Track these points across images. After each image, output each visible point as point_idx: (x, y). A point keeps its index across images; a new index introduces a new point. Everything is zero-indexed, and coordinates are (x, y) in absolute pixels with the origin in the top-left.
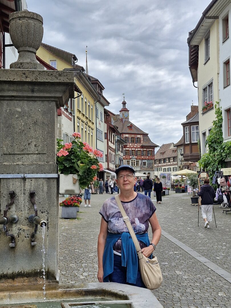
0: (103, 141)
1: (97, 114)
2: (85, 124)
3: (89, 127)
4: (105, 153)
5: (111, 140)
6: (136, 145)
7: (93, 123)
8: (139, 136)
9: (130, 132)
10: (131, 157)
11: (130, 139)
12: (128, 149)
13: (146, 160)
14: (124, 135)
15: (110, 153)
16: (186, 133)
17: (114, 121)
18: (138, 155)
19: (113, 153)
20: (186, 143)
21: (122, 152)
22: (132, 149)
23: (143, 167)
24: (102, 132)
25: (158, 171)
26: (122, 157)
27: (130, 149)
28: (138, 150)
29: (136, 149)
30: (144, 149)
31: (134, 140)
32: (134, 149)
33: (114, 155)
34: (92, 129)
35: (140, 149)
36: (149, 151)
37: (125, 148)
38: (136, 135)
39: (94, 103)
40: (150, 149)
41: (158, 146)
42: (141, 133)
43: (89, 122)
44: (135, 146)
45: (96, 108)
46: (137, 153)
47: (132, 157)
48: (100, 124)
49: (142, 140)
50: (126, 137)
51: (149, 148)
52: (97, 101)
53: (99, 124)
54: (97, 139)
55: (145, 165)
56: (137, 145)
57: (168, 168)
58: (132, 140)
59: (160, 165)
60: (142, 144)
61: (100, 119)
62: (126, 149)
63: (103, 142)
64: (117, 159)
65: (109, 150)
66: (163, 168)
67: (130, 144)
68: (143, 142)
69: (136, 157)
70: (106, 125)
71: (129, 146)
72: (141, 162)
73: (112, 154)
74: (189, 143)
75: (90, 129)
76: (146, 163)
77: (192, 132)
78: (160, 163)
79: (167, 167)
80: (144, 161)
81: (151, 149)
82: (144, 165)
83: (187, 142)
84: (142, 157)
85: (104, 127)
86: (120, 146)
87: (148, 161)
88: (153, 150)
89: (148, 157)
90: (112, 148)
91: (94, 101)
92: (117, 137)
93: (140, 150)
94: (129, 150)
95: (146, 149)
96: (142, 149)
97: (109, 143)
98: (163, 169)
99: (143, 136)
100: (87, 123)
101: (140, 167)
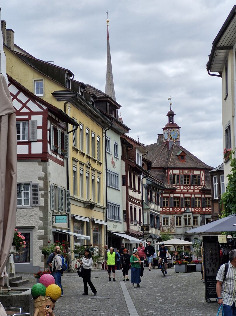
0: (119, 189)
1: (107, 148)
2: (86, 167)
3: (93, 170)
4: (123, 208)
5: (133, 187)
6: (192, 187)
7: (100, 164)
8: (197, 172)
9: (181, 165)
10: (183, 210)
11: (182, 177)
12: (178, 195)
13: (211, 215)
14: (171, 171)
15: (131, 207)
18: (197, 206)
19: (138, 208)
21: (157, 203)
22: (186, 195)
24: (117, 175)
27: (182, 196)
28: (196, 198)
29: (193, 196)
30: (207, 196)
31: (188, 180)
32: (189, 196)
33: (140, 210)
34: (99, 173)
35: (199, 196)
37: (173, 194)
38: (192, 171)
39: (102, 133)
42: (201, 167)
43: (93, 162)
44: (190, 189)
45: (106, 139)
46: (193, 202)
47: (186, 209)
48: (113, 162)
49: (203, 179)
50: (174, 175)
52: (107, 129)
53: (111, 163)
54: (107, 186)
56: (194, 188)
58: (185, 180)
60: (202, 187)
61: (113, 155)
62: (175, 195)
63: (119, 190)
64: (146, 216)
65: (130, 203)
67: (182, 187)
68: (205, 183)
69: (193, 209)
70: (124, 163)
71: (180, 191)
72: (202, 218)
73: (135, 209)
75: (96, 173)
76: (210, 221)
80: (206, 217)
84: (204, 210)
85: (121, 166)
86: (154, 195)
90: (135, 199)
91: (103, 129)
93: (199, 198)
94: (179, 197)
95: (210, 196)
96: (203, 196)
97: (130, 191)
99: (205, 173)
100: (89, 164)
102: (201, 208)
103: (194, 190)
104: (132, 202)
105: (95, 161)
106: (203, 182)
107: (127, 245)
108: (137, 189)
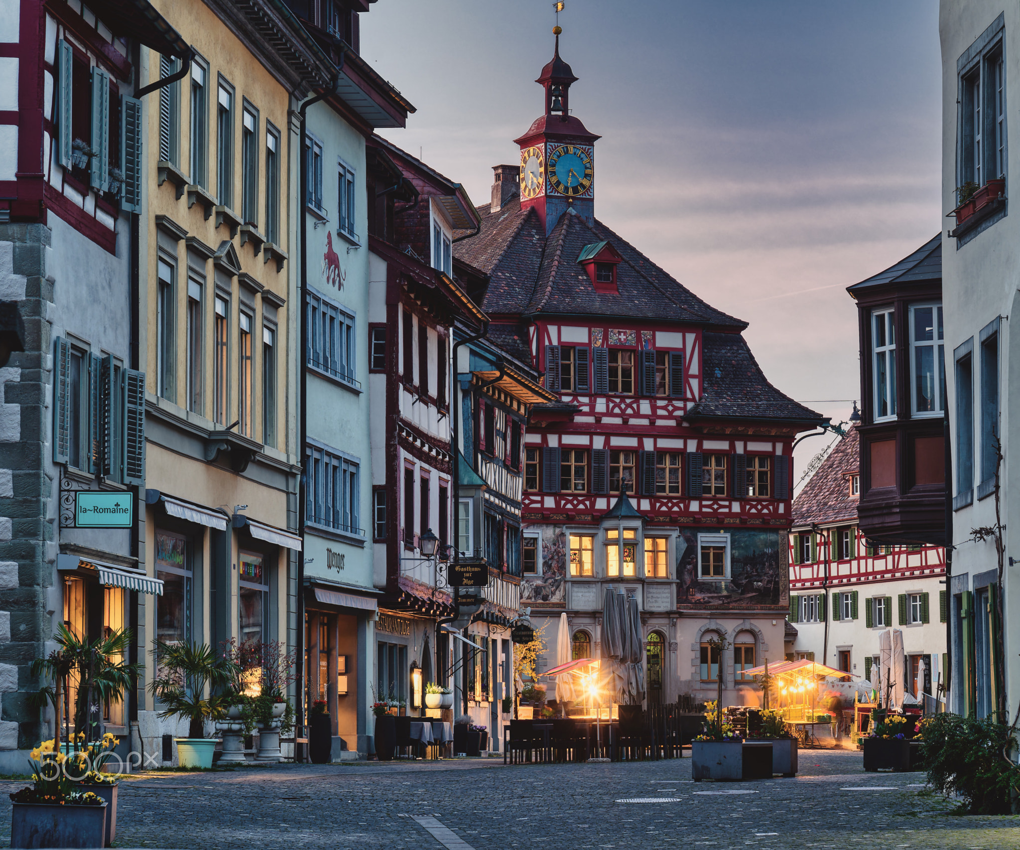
0: (357, 386)
1: (311, 187)
2: (218, 267)
3: (249, 286)
4: (372, 475)
5: (416, 381)
6: (645, 407)
7: (277, 260)
8: (666, 340)
9: (597, 305)
10: (601, 504)
11: (600, 358)
12: (583, 440)
13: (727, 530)
14: (553, 330)
15: (409, 474)
16: (876, 350)
17: (447, 233)
18: (663, 489)
19: (435, 476)
20: (878, 420)
21: (512, 465)
22: (616, 441)
23: (704, 587)
24: (347, 322)
25: (825, 619)
26: (513, 503)
27: (599, 443)
28: (661, 453)
29: (649, 445)
30: (708, 445)
31: (626, 373)
32: (632, 442)
34: (273, 303)
35: (677, 444)
36: (750, 456)
37: (560, 433)
38: (646, 334)
39: (290, 113)
40: (753, 446)
41: (824, 422)
42: (685, 316)
43: (249, 249)
44: (637, 415)
45: (304, 149)
46: (651, 472)
47: (613, 501)
49: (694, 369)
50: (567, 348)
51: (746, 439)
54: (304, 371)
55: (719, 571)
56: (654, 408)
57: (903, 599)
58: (613, 372)
59: (844, 569)
60: (690, 405)
61: (333, 225)
62: (568, 440)
63: (357, 393)
64: (467, 519)
65: (403, 454)
66: (866, 592)
67: (601, 405)
68: (702, 389)
69: (645, 505)
70: (380, 268)
71: (591, 420)
72: (684, 546)
73: (425, 483)
74: (894, 418)
75: (258, 303)
76: (719, 558)
77: (914, 344)
78: (840, 560)
79: (894, 590)
80: (704, 539)
81: (766, 447)
82: (706, 572)
83: (883, 412)
84: (694, 506)
85: (368, 283)
86: (500, 424)
87: (744, 537)
88: (779, 451)
89: (736, 507)
90: (427, 438)
91: (291, 94)
92: (472, 353)
93: (674, 453)
94: (588, 449)
95: (724, 445)
96: (692, 446)
98: (869, 602)
99: (705, 344)
100: (231, 256)
101: (679, 586)
102: (682, 499)
103: (653, 417)
104: (410, 448)
105: (255, 243)
106: (695, 383)
107: (386, 652)
108: (433, 391)
